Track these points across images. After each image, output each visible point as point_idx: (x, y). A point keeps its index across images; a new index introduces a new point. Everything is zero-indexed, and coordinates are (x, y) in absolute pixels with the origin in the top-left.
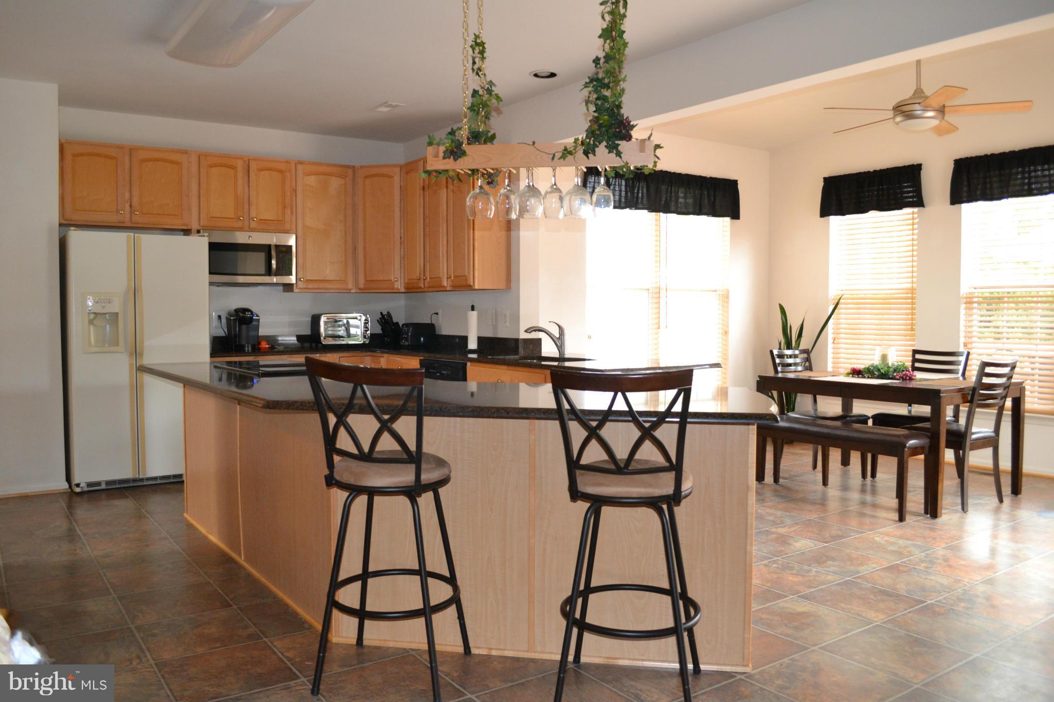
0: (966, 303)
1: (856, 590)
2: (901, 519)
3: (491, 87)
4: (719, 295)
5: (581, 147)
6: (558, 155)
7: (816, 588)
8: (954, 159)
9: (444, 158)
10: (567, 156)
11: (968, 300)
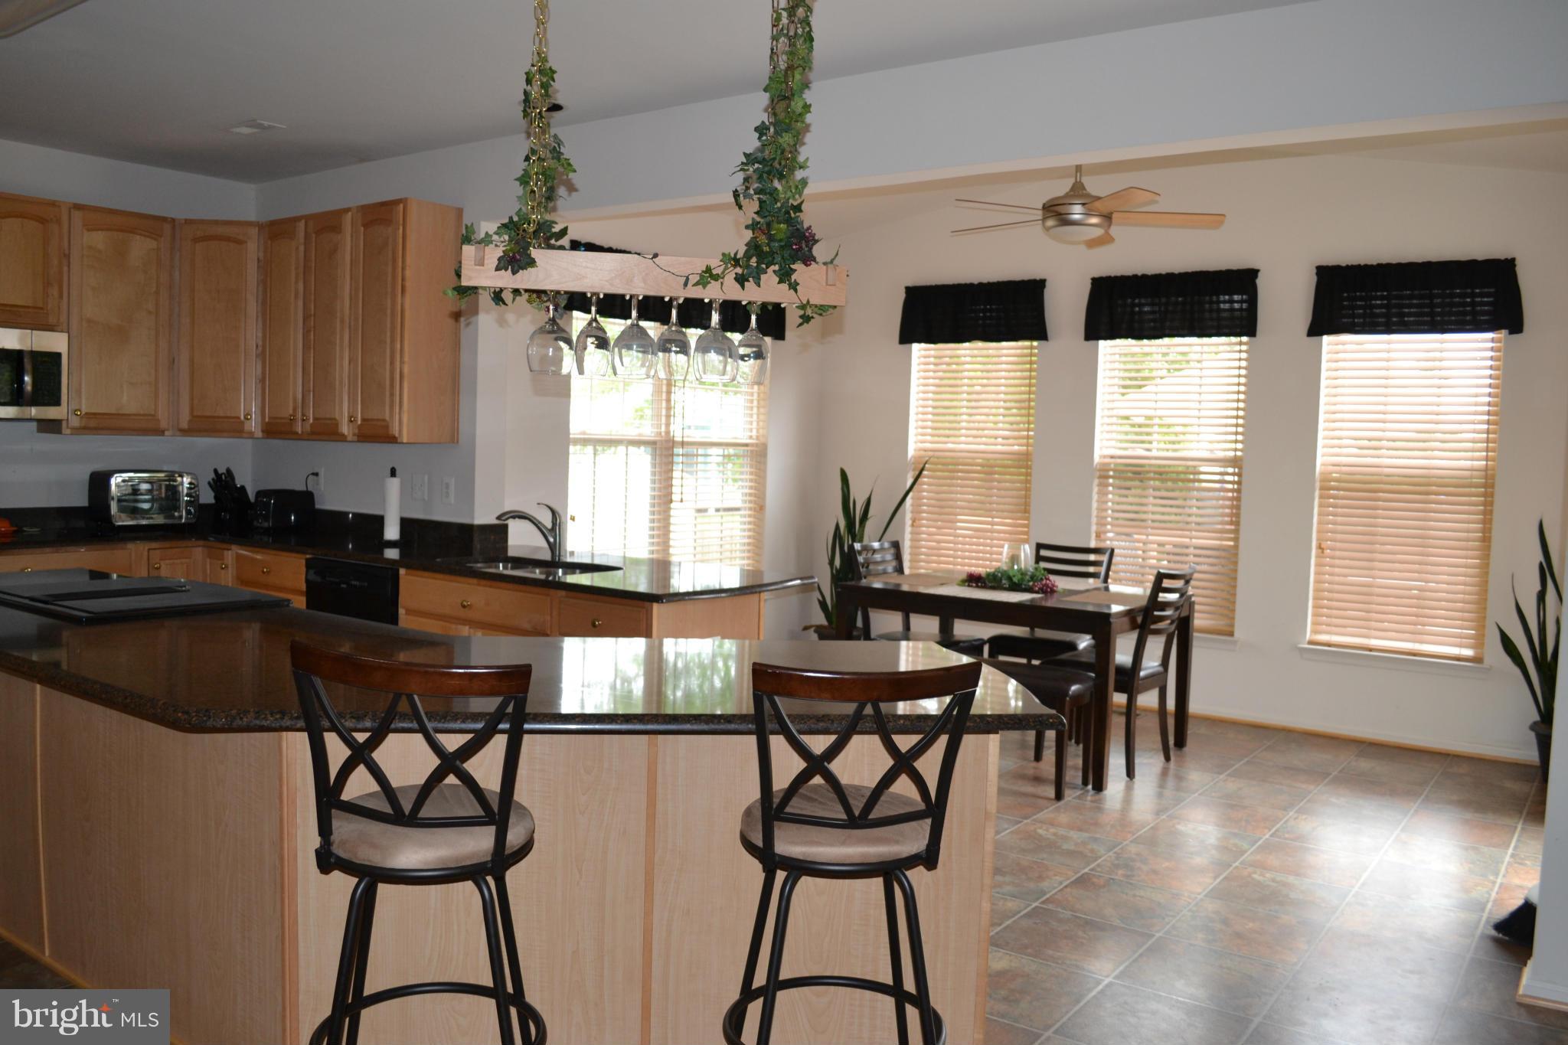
0: (1100, 477)
1: (1054, 923)
2: (1059, 796)
3: (559, 145)
4: (752, 451)
5: (732, 268)
6: (694, 279)
7: (1000, 925)
8: (1092, 276)
9: (498, 269)
10: (710, 283)
11: (1102, 473)
